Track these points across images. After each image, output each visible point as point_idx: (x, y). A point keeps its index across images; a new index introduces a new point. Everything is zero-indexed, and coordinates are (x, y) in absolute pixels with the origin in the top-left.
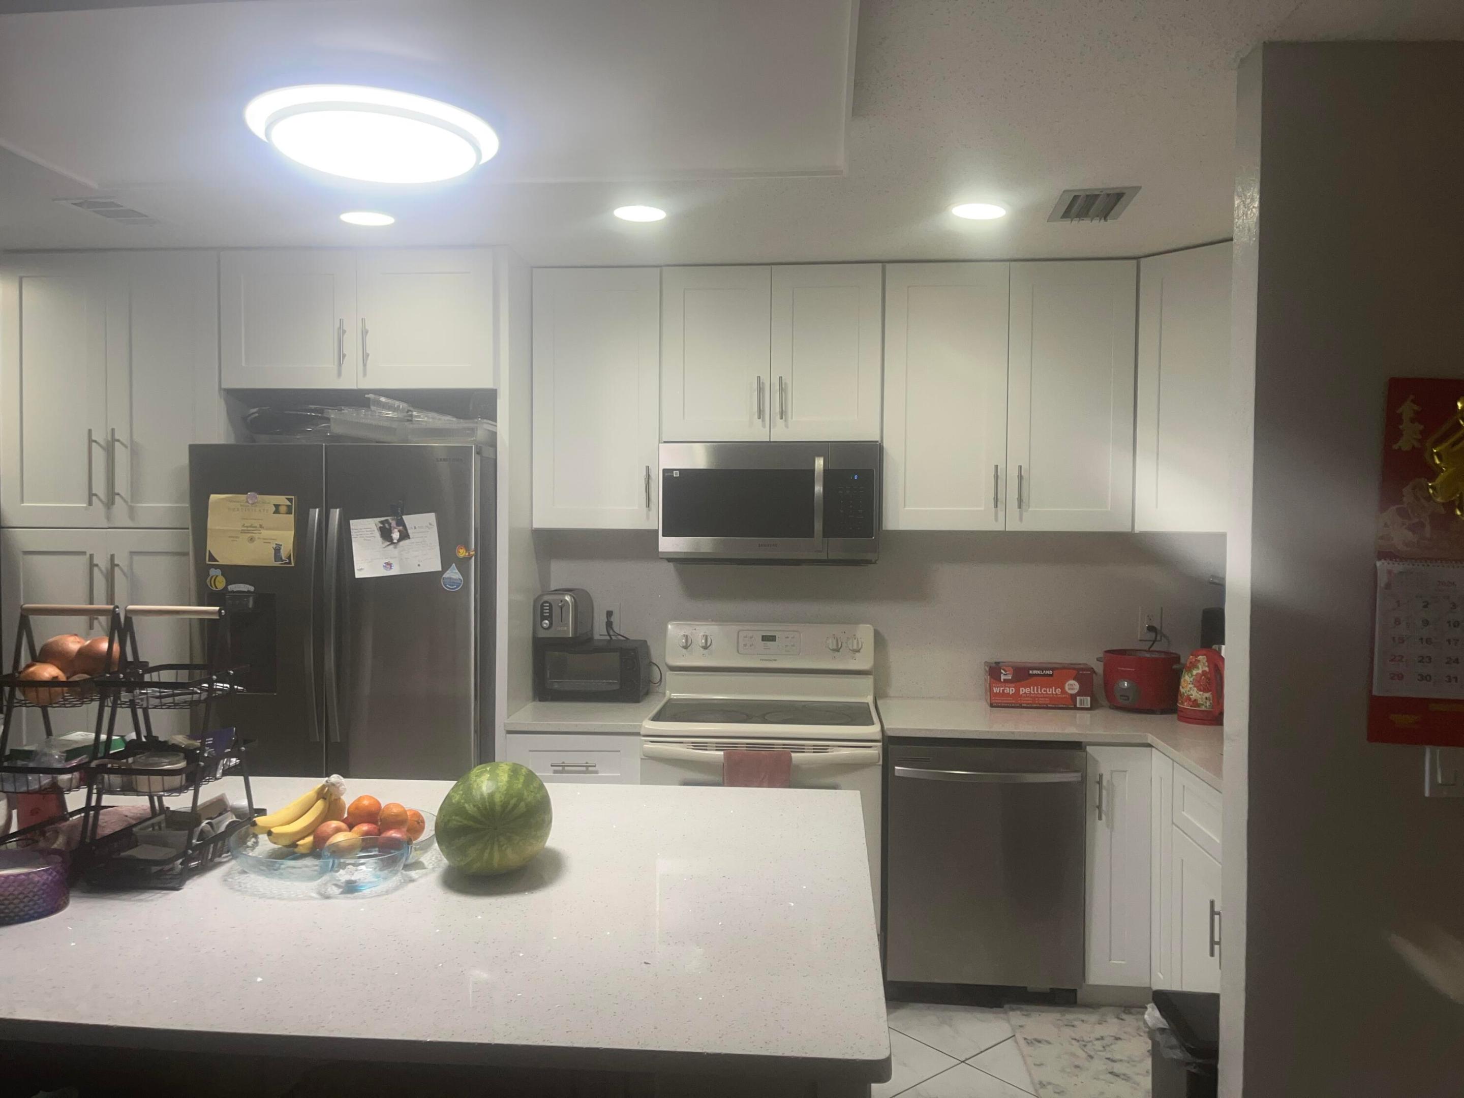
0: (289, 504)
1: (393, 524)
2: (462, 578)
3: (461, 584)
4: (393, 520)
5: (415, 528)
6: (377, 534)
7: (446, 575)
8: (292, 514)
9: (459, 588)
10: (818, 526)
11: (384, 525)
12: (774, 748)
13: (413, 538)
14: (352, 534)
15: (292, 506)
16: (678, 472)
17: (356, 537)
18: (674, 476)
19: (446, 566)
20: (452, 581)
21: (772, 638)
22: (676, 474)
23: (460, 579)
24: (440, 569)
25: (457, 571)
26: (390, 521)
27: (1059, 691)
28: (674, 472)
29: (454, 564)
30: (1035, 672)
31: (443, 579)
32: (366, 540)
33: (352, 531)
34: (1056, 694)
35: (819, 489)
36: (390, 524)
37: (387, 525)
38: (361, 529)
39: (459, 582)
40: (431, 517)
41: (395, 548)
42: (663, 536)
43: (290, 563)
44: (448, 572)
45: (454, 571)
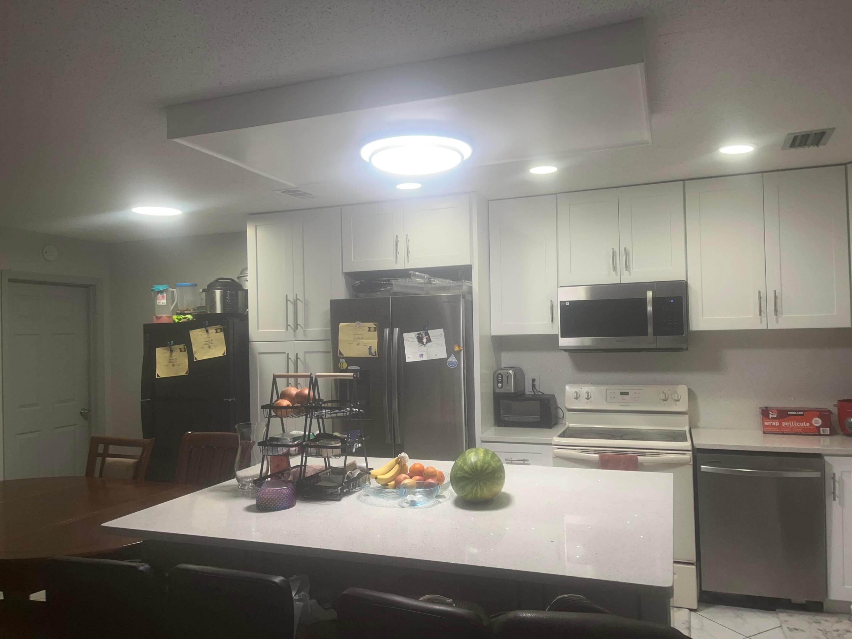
0: (375, 326)
2: (457, 361)
3: (456, 364)
4: (423, 333)
6: (416, 340)
7: (449, 360)
8: (376, 331)
9: (456, 366)
10: (650, 329)
11: (419, 335)
12: (627, 453)
13: (433, 341)
14: (404, 340)
16: (568, 302)
17: (406, 342)
18: (566, 305)
19: (449, 355)
20: (452, 363)
21: (626, 394)
22: (567, 303)
23: (456, 362)
24: (446, 357)
25: (454, 358)
26: (422, 333)
27: (808, 424)
28: (566, 303)
29: (453, 354)
30: (792, 413)
31: (448, 362)
32: (411, 343)
33: (404, 339)
34: (807, 426)
35: (650, 308)
36: (422, 335)
37: (420, 336)
38: (409, 338)
39: (456, 363)
40: (441, 331)
41: (425, 347)
42: (561, 337)
43: (376, 355)
44: (450, 358)
45: (453, 358)
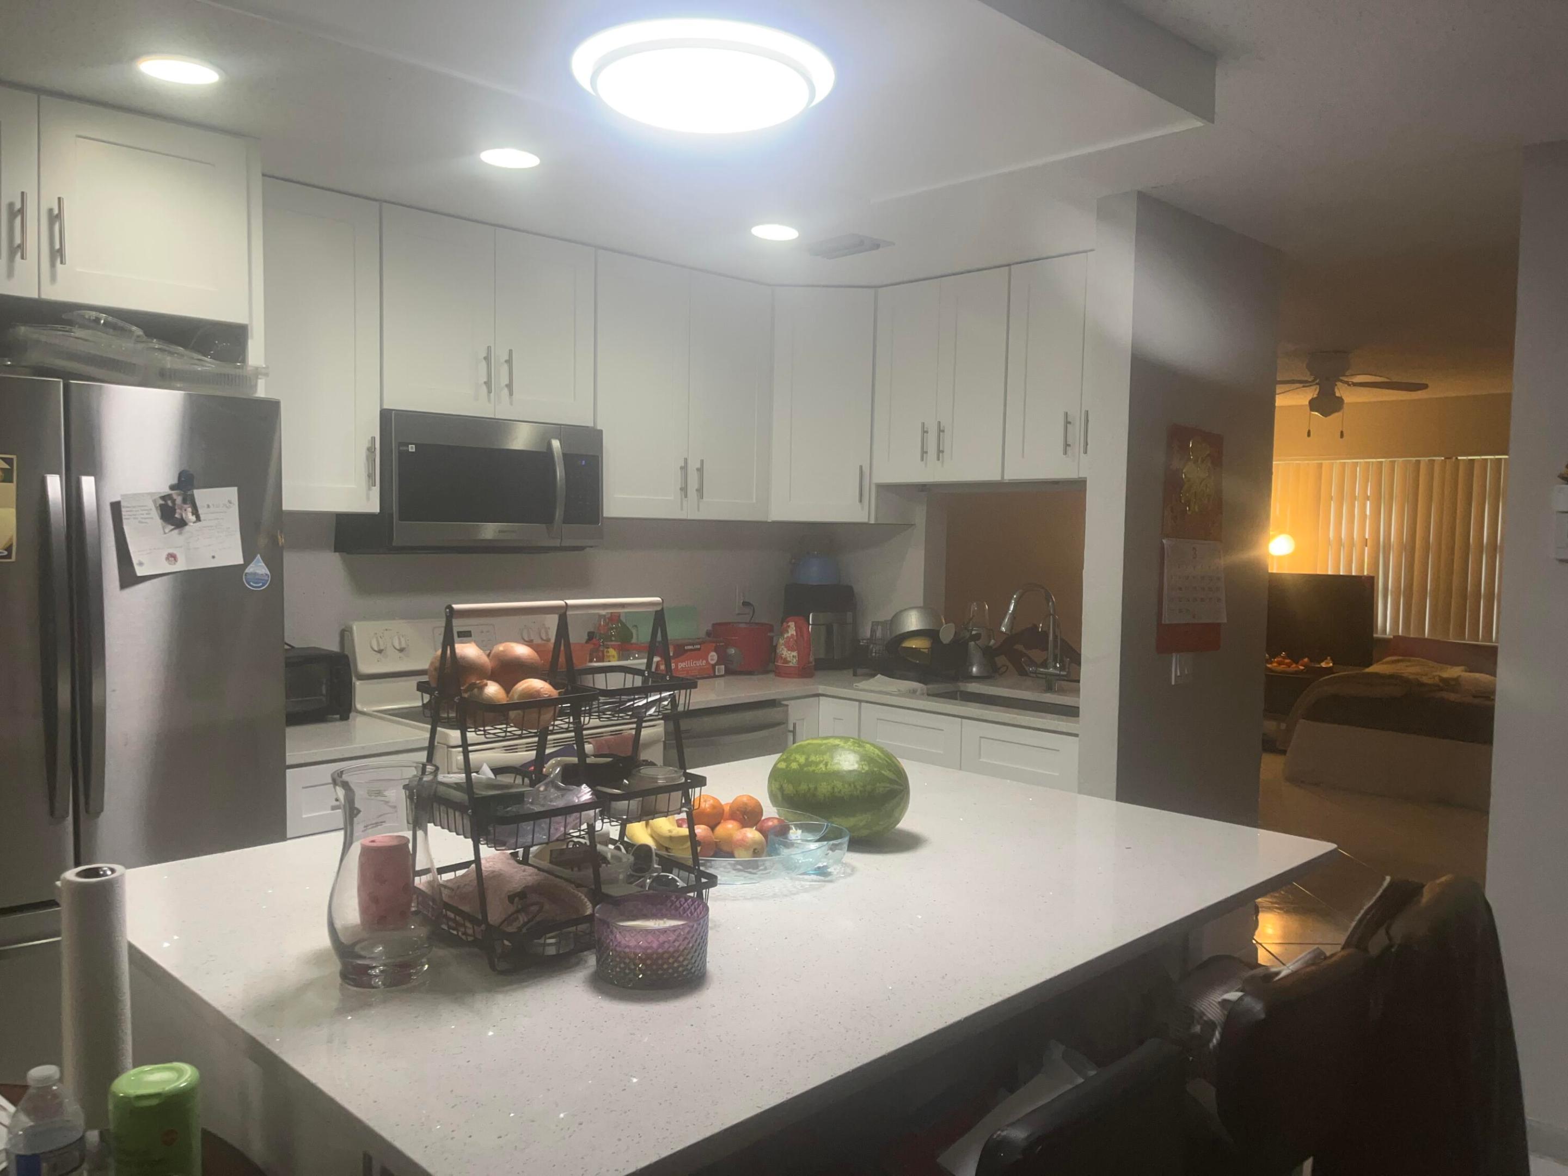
0: (7, 466)
1: (179, 500)
2: (269, 573)
3: (268, 580)
4: (179, 495)
5: (208, 506)
6: (156, 515)
7: (249, 570)
8: (11, 481)
9: (264, 587)
10: (559, 514)
11: (165, 501)
13: (204, 520)
14: (123, 513)
15: (11, 470)
16: (414, 446)
17: (128, 519)
18: (410, 450)
19: (249, 557)
20: (256, 578)
21: (468, 634)
22: (412, 448)
23: (266, 575)
24: (241, 562)
25: (263, 564)
26: (175, 497)
27: (704, 662)
28: (410, 446)
29: (259, 556)
30: (690, 647)
31: (245, 575)
32: (142, 522)
33: (123, 509)
34: (703, 665)
35: (560, 472)
36: (174, 501)
37: (170, 503)
38: (134, 507)
39: (266, 578)
40: (231, 493)
41: (180, 533)
43: (9, 556)
44: (251, 565)
45: (260, 564)
